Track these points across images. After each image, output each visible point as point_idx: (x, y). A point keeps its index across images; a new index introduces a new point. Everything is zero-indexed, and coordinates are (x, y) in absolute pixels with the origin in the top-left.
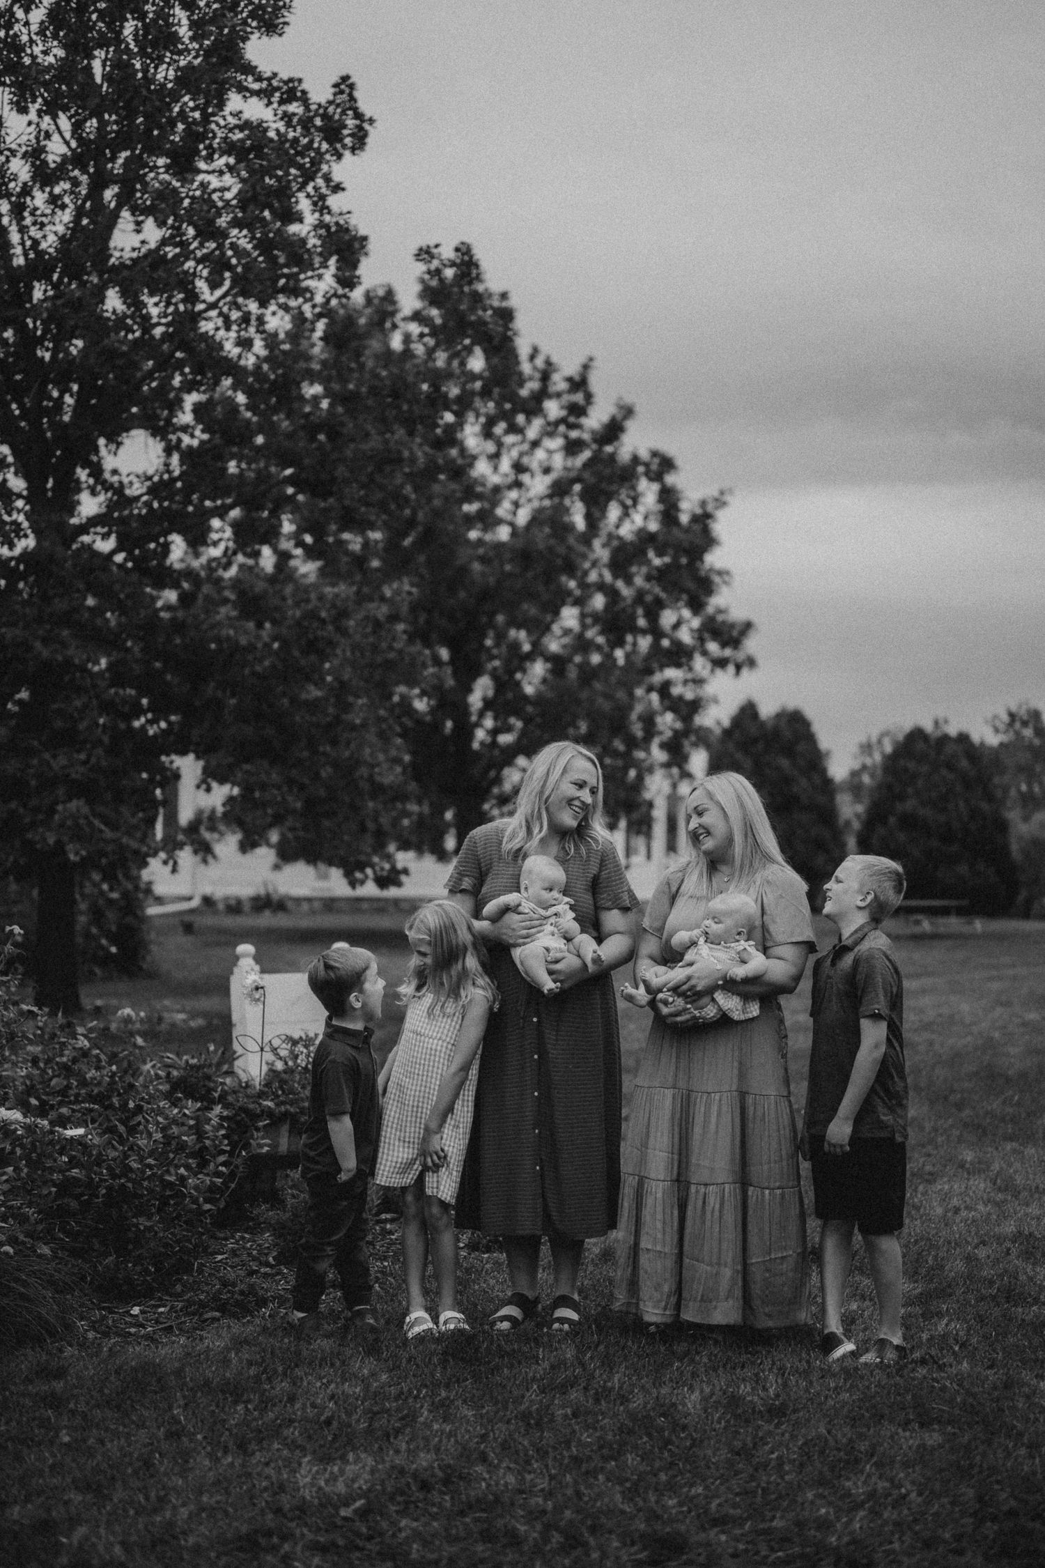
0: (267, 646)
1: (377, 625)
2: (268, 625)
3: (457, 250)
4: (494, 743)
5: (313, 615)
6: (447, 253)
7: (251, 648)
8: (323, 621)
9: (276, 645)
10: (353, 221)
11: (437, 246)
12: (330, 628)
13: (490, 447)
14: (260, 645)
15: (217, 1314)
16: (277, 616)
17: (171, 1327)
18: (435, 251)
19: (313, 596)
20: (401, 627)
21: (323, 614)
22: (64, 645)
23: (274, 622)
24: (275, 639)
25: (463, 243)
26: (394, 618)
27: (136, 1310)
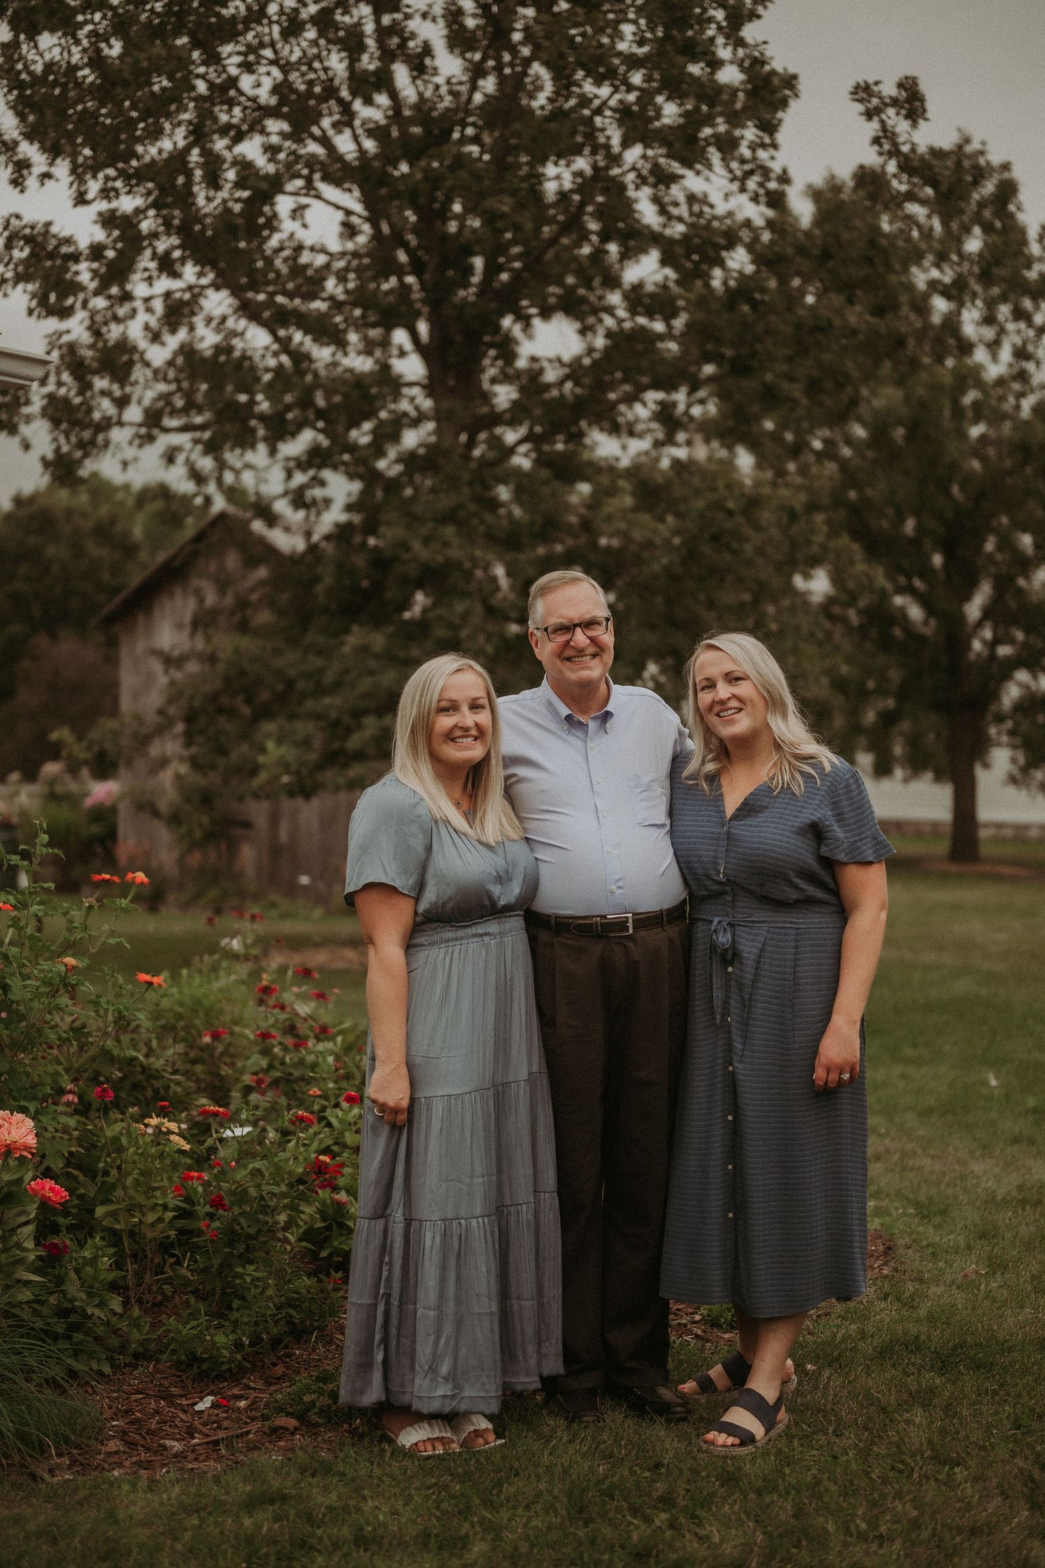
0: (667, 542)
1: (793, 516)
2: (670, 519)
3: (900, 85)
4: (992, 656)
5: (718, 506)
6: (889, 89)
7: (648, 544)
8: (730, 513)
9: (677, 541)
10: (770, 51)
11: (877, 83)
12: (740, 519)
13: (989, 333)
14: (658, 541)
15: (292, 1423)
16: (682, 507)
17: (216, 1443)
18: (875, 88)
19: (720, 484)
20: (819, 518)
21: (730, 504)
22: (446, 544)
23: (678, 515)
24: (676, 532)
25: (907, 78)
26: (812, 507)
27: (205, 1404)
